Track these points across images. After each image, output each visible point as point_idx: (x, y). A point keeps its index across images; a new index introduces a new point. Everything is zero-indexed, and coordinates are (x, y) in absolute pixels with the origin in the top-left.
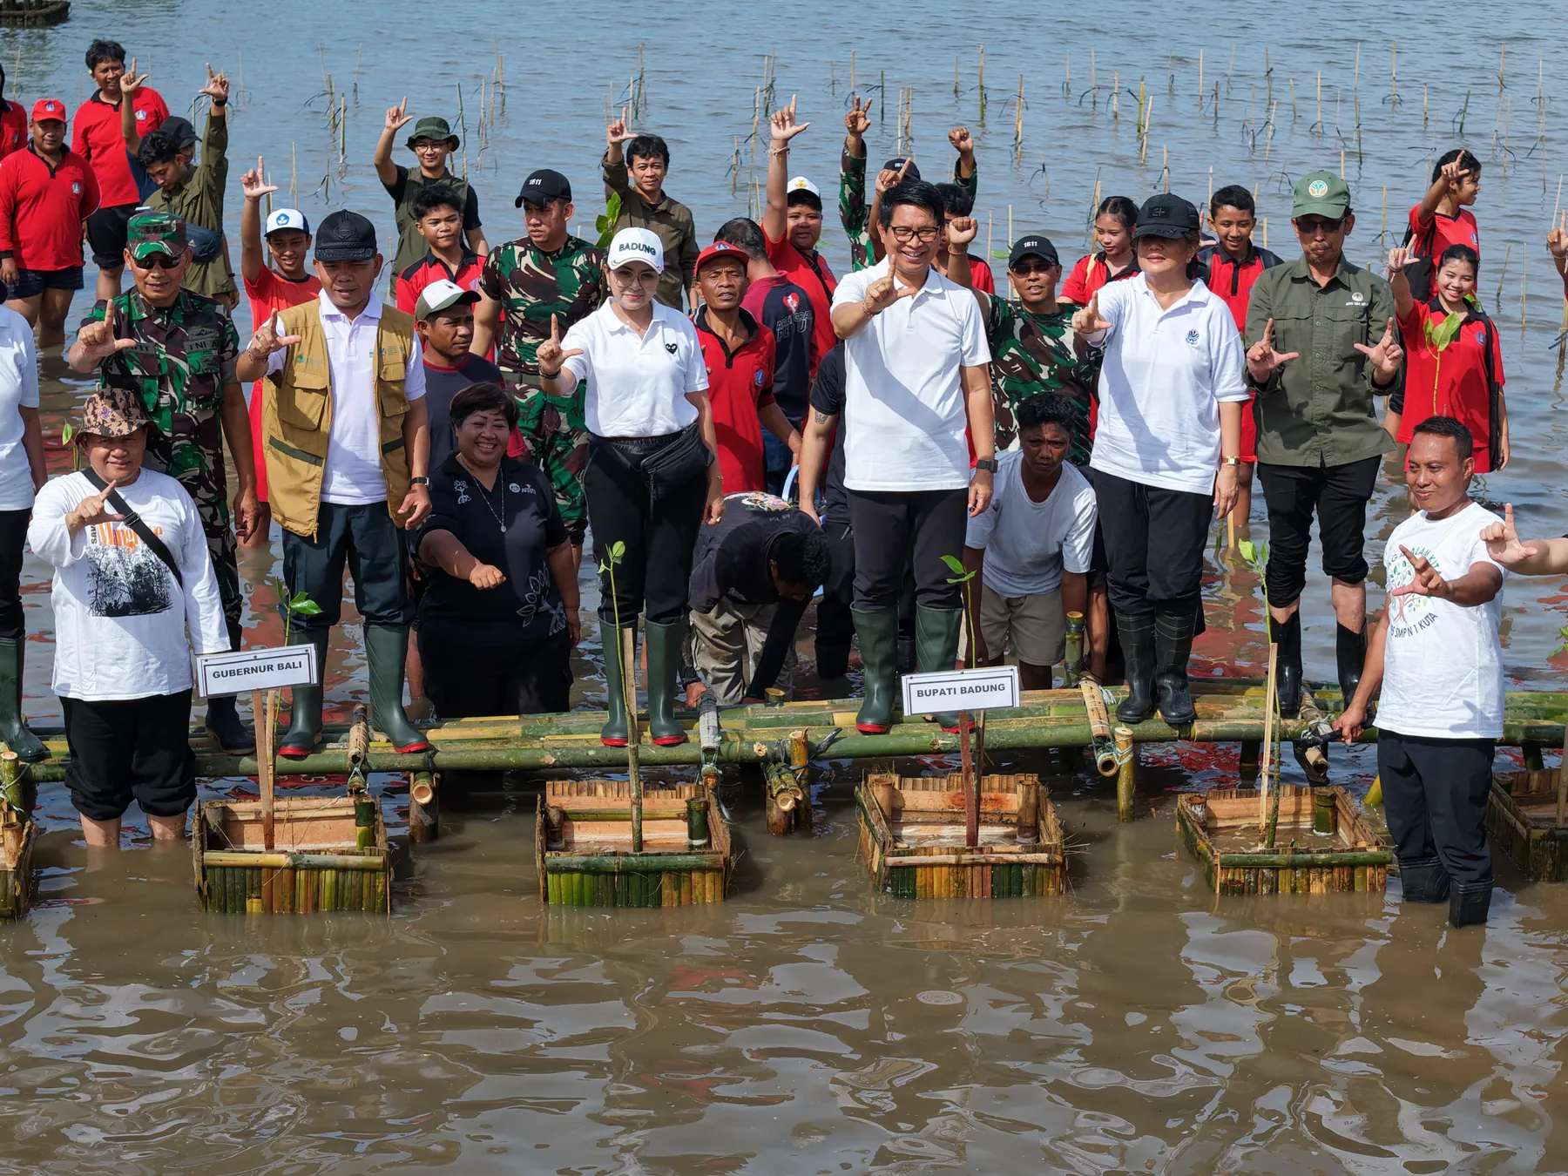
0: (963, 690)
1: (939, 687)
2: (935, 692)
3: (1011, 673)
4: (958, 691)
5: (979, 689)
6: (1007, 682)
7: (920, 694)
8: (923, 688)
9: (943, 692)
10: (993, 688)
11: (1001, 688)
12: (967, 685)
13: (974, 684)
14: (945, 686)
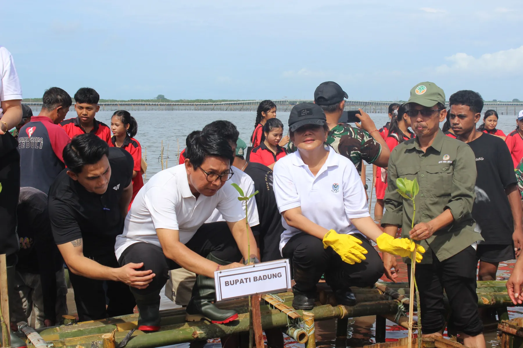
0: (255, 279)
1: (239, 277)
2: (237, 281)
3: (285, 264)
4: (252, 280)
5: (265, 277)
6: (282, 271)
7: (227, 284)
8: (228, 279)
9: (242, 281)
10: (274, 276)
11: (279, 275)
12: (257, 275)
13: (262, 274)
14: (243, 277)
